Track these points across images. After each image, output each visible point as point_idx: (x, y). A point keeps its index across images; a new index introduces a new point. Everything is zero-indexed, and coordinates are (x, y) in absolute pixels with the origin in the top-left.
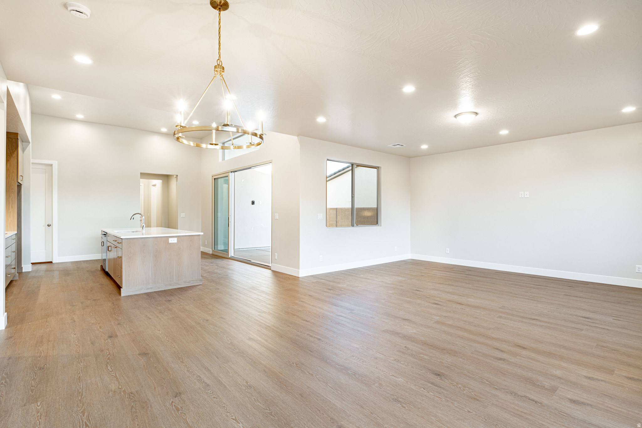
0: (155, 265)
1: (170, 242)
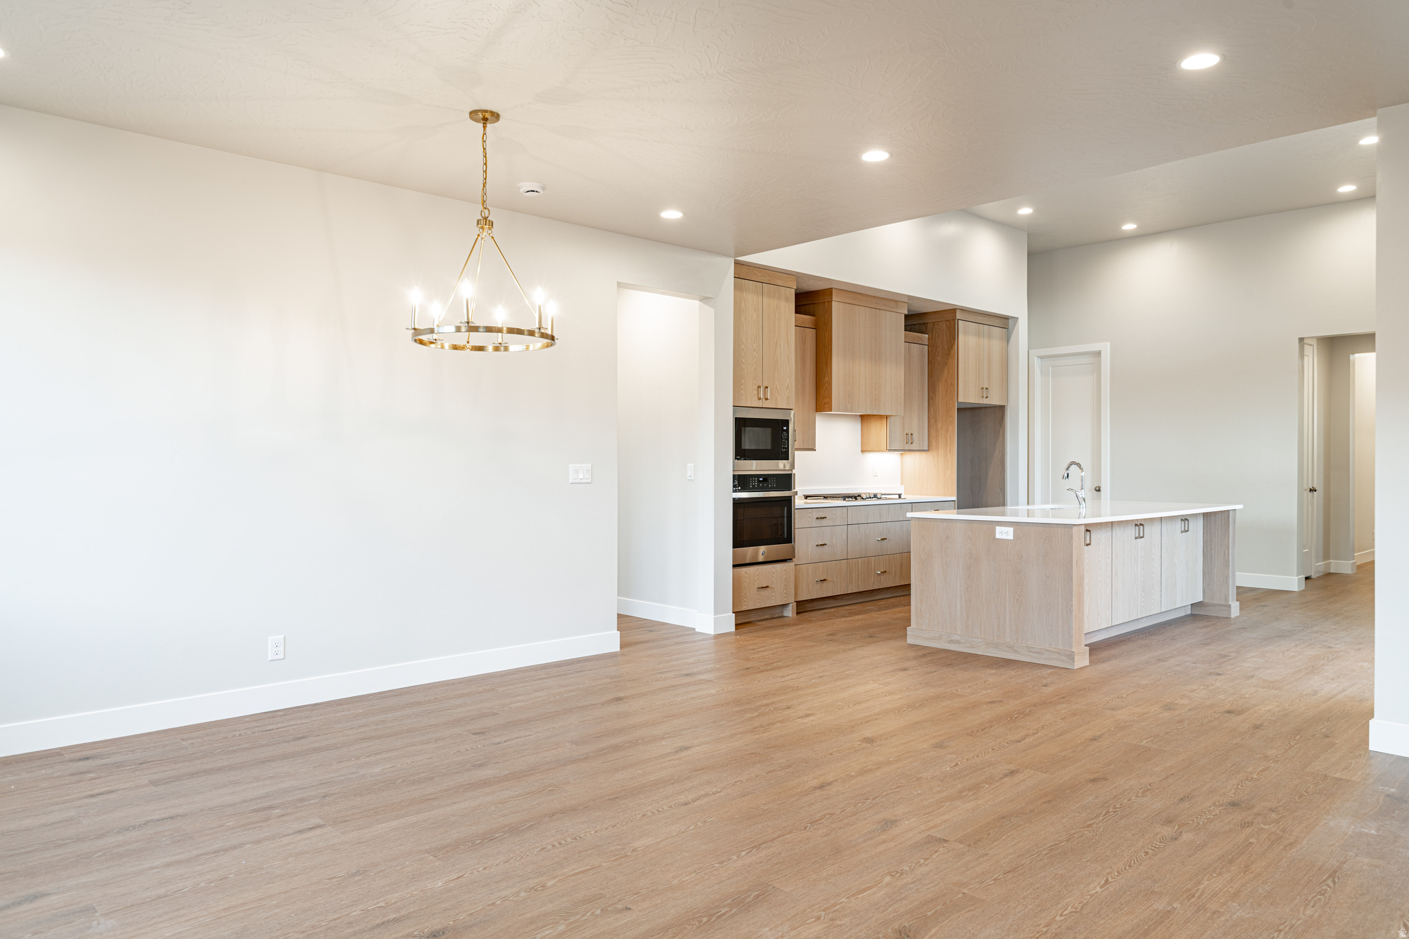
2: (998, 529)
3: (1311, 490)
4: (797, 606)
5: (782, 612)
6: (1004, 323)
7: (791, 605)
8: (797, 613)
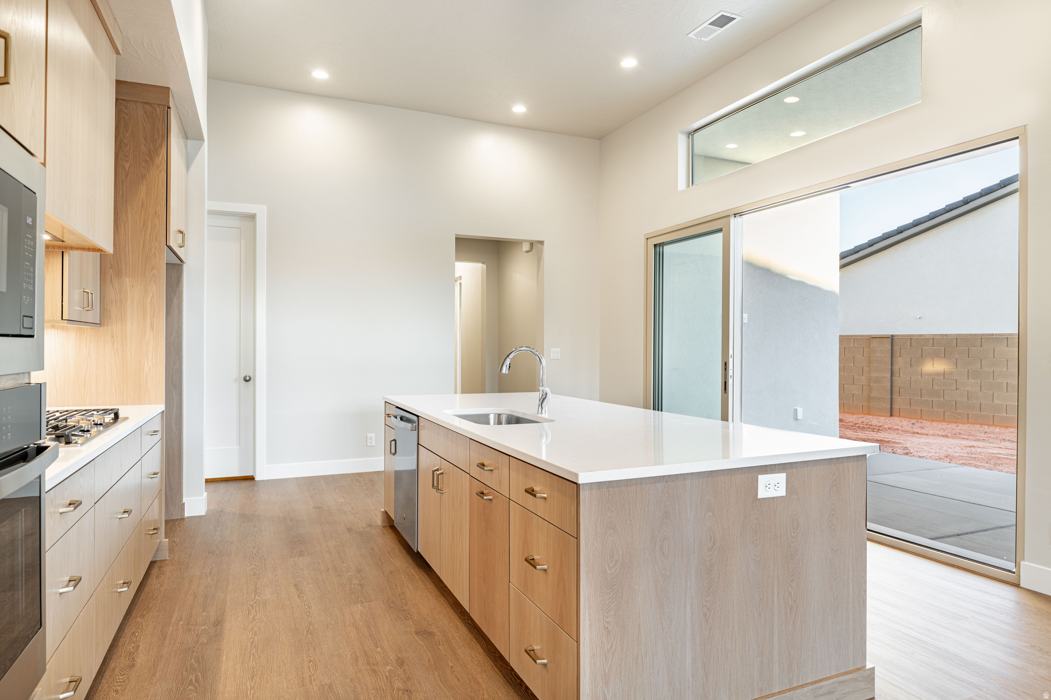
0: (705, 615)
1: (762, 494)
2: (763, 479)
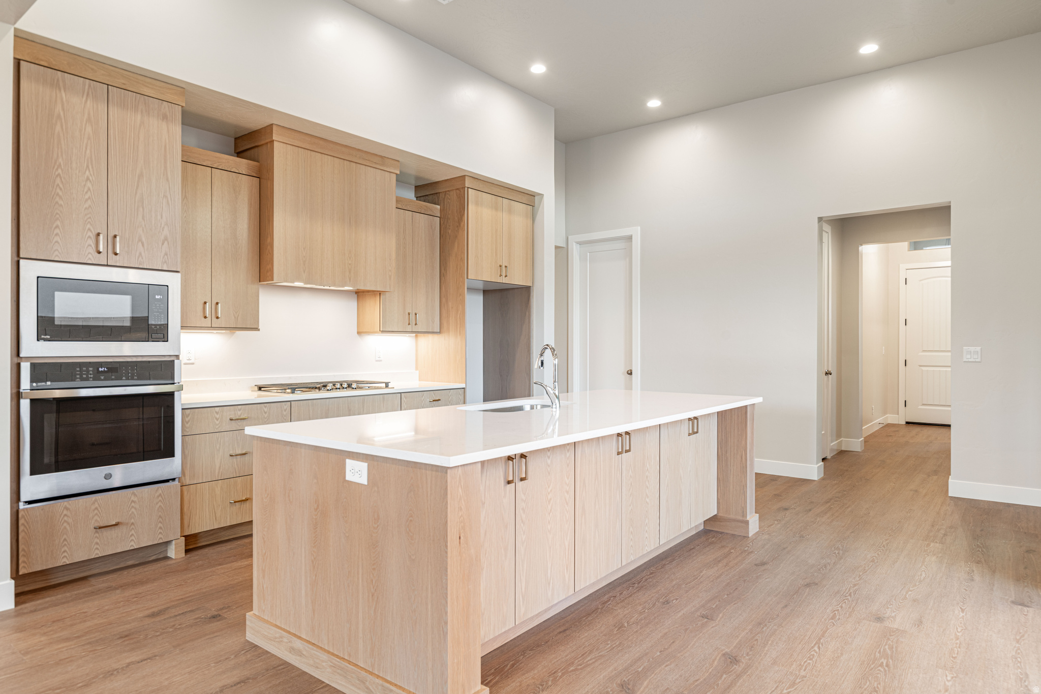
2: (350, 463)
3: (826, 374)
4: (186, 540)
5: (166, 550)
6: (530, 199)
7: (174, 542)
8: (187, 551)
